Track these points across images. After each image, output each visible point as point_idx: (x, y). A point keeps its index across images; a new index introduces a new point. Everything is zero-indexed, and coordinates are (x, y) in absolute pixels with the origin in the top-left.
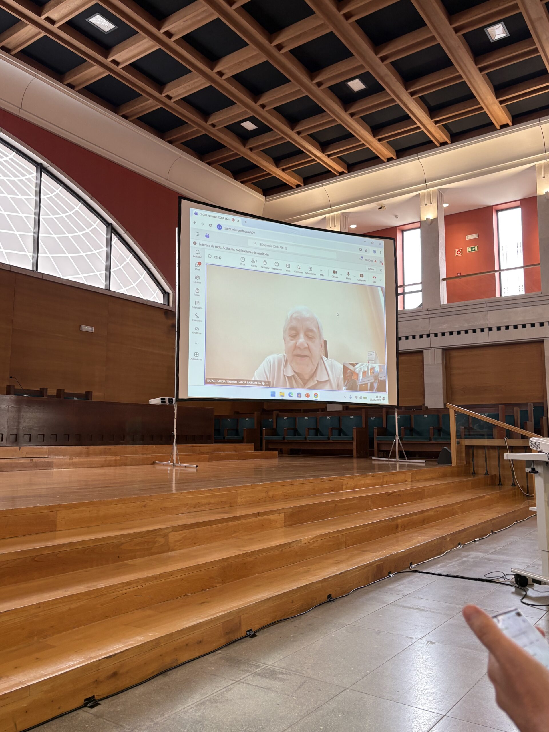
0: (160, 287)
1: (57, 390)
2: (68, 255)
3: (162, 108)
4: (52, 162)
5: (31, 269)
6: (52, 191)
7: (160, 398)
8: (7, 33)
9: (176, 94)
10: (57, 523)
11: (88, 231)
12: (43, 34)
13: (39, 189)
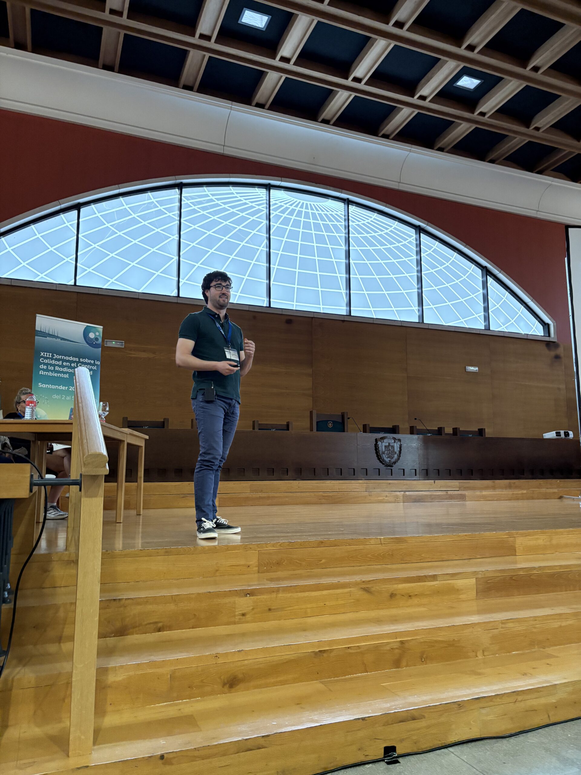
0: (539, 319)
1: (453, 428)
2: (448, 303)
3: (529, 142)
4: (428, 221)
5: (418, 321)
6: (430, 248)
7: (554, 432)
8: (386, 122)
9: (545, 123)
10: (517, 548)
11: (465, 277)
12: (416, 111)
13: (418, 249)
